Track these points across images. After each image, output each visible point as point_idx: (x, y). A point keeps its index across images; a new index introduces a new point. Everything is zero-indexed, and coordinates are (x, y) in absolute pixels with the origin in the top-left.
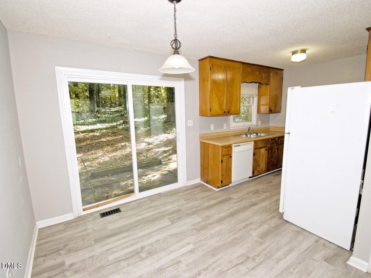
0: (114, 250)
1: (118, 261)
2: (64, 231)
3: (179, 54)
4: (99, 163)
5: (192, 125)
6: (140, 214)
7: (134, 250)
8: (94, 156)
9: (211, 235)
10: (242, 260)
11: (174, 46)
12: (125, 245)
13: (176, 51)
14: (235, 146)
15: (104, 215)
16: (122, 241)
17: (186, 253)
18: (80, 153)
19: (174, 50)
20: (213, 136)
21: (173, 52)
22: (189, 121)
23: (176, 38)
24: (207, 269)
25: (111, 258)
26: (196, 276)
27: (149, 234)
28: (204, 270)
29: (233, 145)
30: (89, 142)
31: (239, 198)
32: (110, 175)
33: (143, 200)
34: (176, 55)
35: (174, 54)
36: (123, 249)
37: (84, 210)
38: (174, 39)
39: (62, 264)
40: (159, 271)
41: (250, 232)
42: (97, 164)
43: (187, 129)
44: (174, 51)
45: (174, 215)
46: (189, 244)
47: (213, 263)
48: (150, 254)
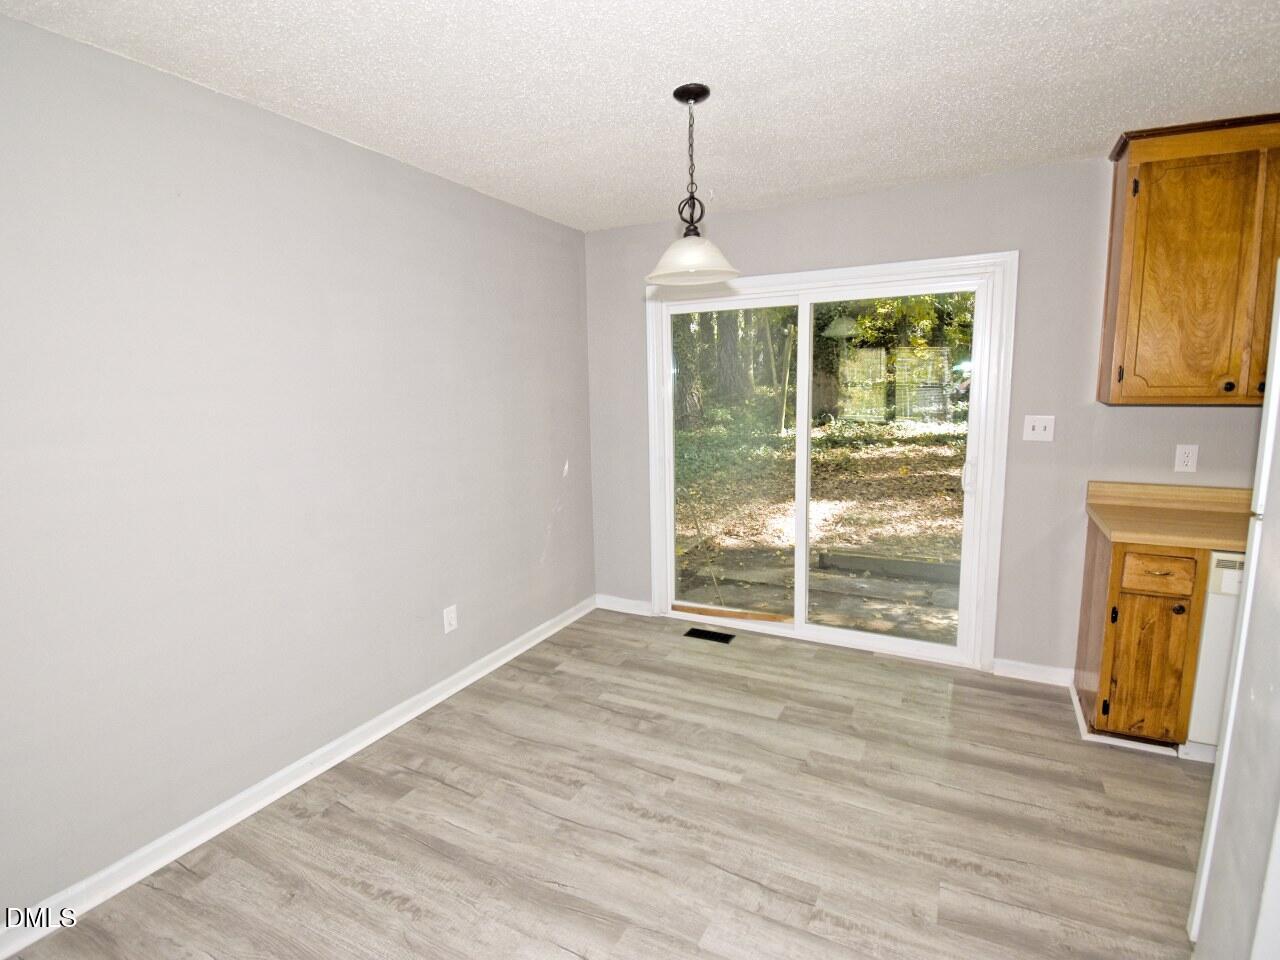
0: (623, 690)
1: (606, 707)
2: (616, 626)
3: (698, 234)
4: (875, 539)
5: (1049, 436)
6: (752, 666)
7: (644, 711)
8: (878, 515)
9: (818, 798)
10: (782, 888)
11: (686, 214)
12: (646, 695)
13: (692, 230)
14: (1222, 564)
15: (695, 633)
16: (652, 687)
17: (702, 778)
18: (853, 500)
19: (687, 225)
20: (1178, 501)
21: (684, 231)
22: (1029, 420)
23: (692, 193)
24: (689, 828)
25: (605, 697)
26: (654, 816)
27: (707, 706)
28: (682, 824)
29: (1216, 556)
30: (901, 472)
31: (1135, 804)
32: (868, 573)
33: (807, 646)
34: (693, 239)
35: (686, 235)
36: (637, 698)
37: (674, 608)
38: (687, 195)
39: (554, 665)
40: (623, 761)
41: (941, 884)
42: (870, 537)
43: (1018, 450)
44: (687, 228)
45: (812, 710)
46: (739, 771)
47: (718, 833)
48: (656, 733)
